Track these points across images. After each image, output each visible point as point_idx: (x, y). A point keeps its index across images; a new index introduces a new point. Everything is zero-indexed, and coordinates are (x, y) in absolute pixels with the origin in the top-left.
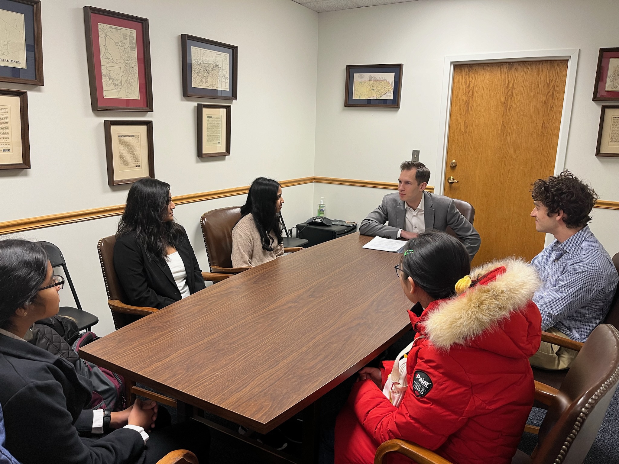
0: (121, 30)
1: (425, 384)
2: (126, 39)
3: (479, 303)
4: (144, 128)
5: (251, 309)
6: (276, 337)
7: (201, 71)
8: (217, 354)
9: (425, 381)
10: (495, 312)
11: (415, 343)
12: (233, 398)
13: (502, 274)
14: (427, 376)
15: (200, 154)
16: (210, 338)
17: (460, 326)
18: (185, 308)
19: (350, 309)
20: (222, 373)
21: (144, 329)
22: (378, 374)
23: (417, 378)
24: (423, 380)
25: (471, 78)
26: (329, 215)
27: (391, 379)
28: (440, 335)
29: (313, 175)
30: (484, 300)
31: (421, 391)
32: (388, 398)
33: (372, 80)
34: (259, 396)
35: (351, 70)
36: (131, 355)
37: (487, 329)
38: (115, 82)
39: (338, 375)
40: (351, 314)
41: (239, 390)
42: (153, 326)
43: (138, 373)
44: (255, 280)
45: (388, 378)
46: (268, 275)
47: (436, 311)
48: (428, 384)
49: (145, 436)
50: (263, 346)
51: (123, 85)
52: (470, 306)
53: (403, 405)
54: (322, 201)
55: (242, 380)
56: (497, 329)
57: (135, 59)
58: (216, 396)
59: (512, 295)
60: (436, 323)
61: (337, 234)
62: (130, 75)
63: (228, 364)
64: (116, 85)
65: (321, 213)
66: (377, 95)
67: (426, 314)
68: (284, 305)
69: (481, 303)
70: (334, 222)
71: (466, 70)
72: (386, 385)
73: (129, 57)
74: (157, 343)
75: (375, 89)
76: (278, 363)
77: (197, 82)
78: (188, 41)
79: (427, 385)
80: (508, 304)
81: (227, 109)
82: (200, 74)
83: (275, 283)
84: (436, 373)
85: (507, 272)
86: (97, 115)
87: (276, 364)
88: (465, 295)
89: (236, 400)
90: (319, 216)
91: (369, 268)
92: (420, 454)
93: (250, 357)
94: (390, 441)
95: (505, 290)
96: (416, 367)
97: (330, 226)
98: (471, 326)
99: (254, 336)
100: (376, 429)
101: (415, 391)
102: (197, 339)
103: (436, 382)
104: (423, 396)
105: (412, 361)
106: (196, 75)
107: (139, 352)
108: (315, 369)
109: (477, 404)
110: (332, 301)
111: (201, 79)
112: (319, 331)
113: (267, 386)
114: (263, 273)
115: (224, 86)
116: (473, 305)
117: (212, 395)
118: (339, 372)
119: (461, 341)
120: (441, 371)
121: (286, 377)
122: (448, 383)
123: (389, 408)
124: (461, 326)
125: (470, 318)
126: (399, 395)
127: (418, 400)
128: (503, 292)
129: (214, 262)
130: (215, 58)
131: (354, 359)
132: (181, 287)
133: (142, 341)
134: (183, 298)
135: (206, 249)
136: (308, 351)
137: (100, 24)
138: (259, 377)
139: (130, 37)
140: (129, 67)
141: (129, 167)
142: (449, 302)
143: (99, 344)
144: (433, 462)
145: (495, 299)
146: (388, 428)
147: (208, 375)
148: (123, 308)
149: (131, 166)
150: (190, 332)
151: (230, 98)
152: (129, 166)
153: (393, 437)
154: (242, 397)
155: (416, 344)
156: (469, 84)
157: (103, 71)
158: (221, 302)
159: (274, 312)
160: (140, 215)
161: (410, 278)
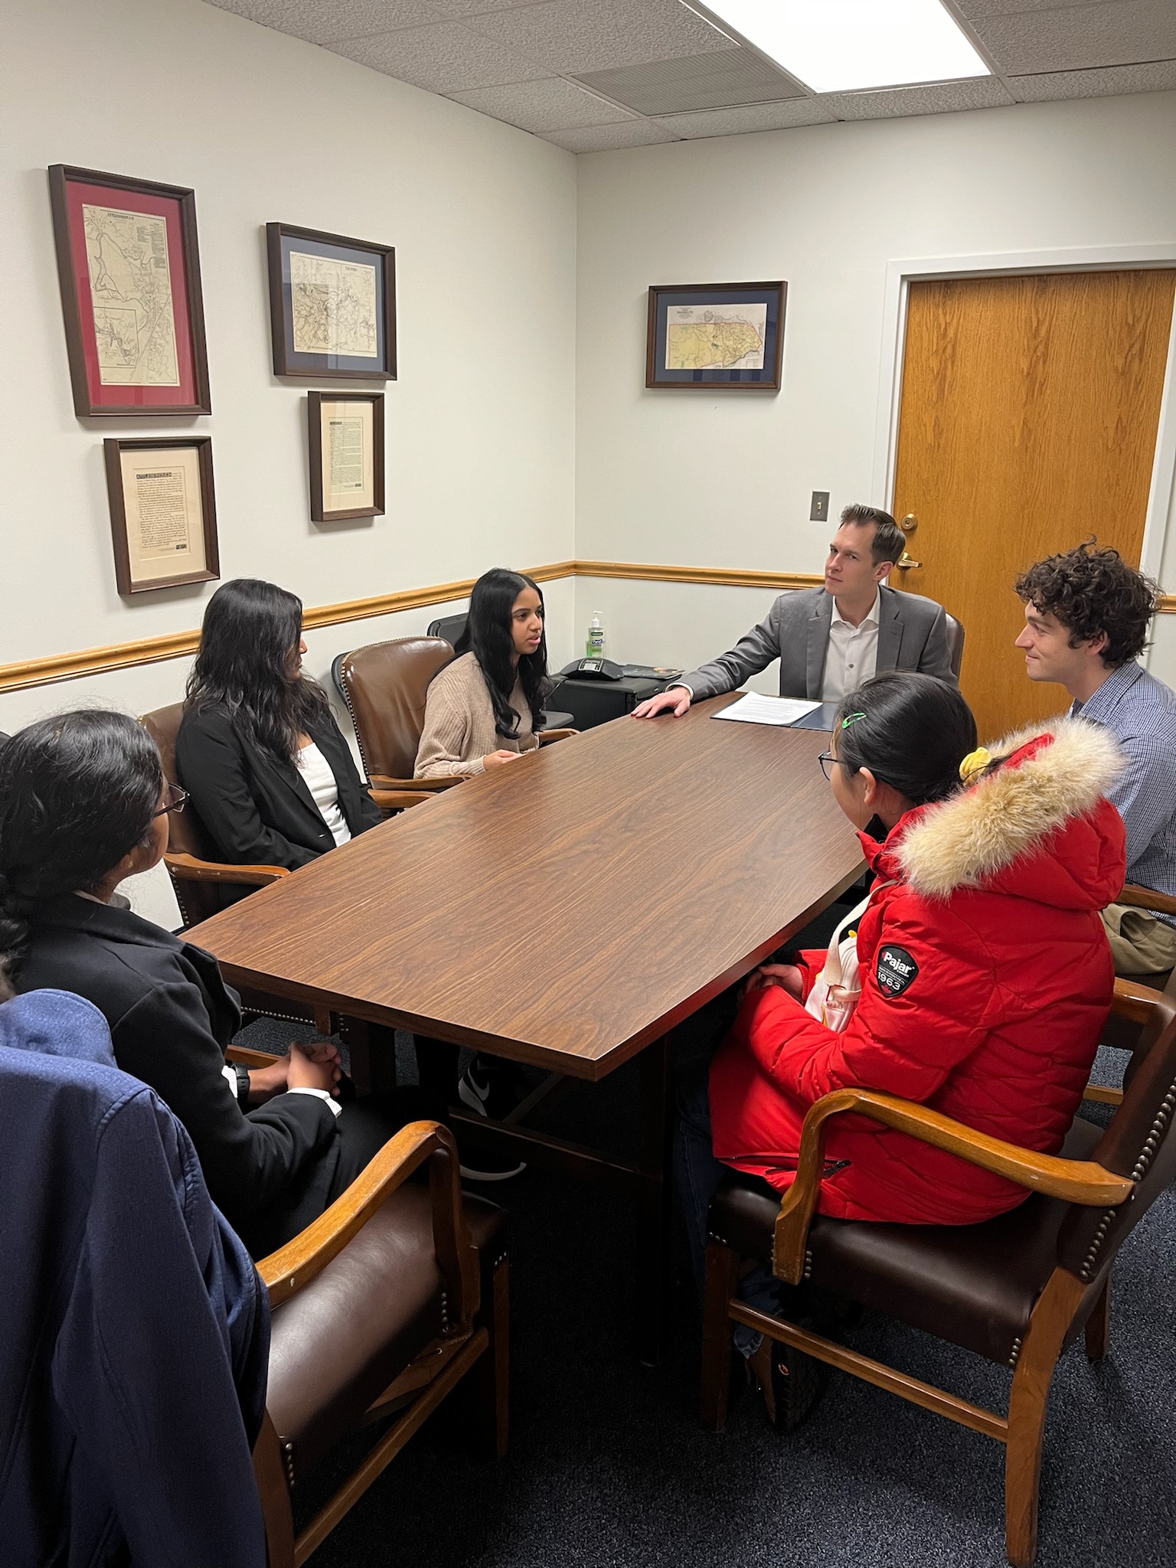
0: (133, 219)
1: (903, 970)
2: (144, 240)
3: (1005, 802)
4: (192, 454)
5: (502, 857)
6: (572, 909)
7: (313, 311)
8: (458, 944)
9: (902, 964)
10: (1037, 818)
11: (872, 900)
12: (519, 1020)
13: (1046, 746)
14: (905, 954)
15: (317, 514)
16: (434, 915)
17: (969, 851)
18: (359, 860)
19: (715, 851)
20: (480, 978)
21: (286, 903)
22: (796, 974)
23: (885, 960)
24: (898, 963)
25: (950, 313)
26: (614, 653)
27: (823, 980)
28: (931, 870)
29: (572, 558)
30: (1014, 797)
31: (894, 984)
32: (820, 1019)
33: (712, 322)
34: (569, 1015)
35: (661, 298)
36: (280, 952)
37: (1021, 852)
38: (125, 347)
39: (720, 971)
40: (721, 861)
41: (526, 1005)
42: (303, 897)
43: (308, 984)
44: (493, 801)
45: (817, 981)
46: (518, 789)
47: (919, 825)
48: (908, 968)
49: (336, 1108)
50: (550, 926)
51: (143, 352)
52: (988, 810)
53: (857, 1019)
54: (596, 620)
55: (526, 988)
56: (1041, 851)
57: (167, 288)
58: (483, 1017)
59: (1069, 784)
60: (922, 847)
62: (157, 329)
63: (486, 963)
64: (126, 353)
65: (594, 651)
66: (724, 360)
67: (899, 834)
68: (571, 848)
69: (1010, 803)
70: (625, 670)
71: (937, 295)
72: (814, 995)
73: (152, 284)
74: (324, 928)
75: (719, 344)
76: (590, 956)
77: (303, 342)
78: (282, 238)
79: (906, 972)
80: (1060, 801)
81: (374, 402)
82: (311, 320)
83: (539, 804)
84: (924, 946)
85: (1055, 742)
86: (88, 428)
87: (587, 958)
88: (977, 790)
89: (525, 1022)
90: (589, 657)
91: (739, 768)
92: (897, 1111)
93: (528, 947)
94: (835, 1092)
95: (1054, 775)
96: (882, 940)
97: (618, 680)
98: (991, 848)
99: (527, 909)
100: (800, 1076)
101: (883, 987)
102: (408, 918)
103: (924, 963)
104: (898, 994)
105: (871, 930)
106: (302, 321)
107: (293, 946)
108: (669, 965)
109: (1006, 1000)
110: (672, 838)
111: (313, 332)
112: (659, 895)
113: (580, 997)
114: (505, 785)
115: (367, 347)
116: (993, 807)
117: (475, 1016)
118: (719, 968)
119: (972, 881)
120: (935, 940)
121: (613, 980)
122: (949, 963)
123: (826, 1035)
124: (972, 850)
125: (990, 833)
126: (843, 1010)
127: (890, 1003)
128: (1050, 780)
129: (377, 766)
130: (344, 278)
131: (746, 944)
132: (331, 819)
133: (293, 926)
134: (338, 844)
135: (358, 738)
136: (646, 933)
137: (88, 206)
138: (559, 983)
139: (153, 234)
140: (154, 308)
141: (162, 550)
142: (944, 804)
143: (202, 933)
144: (924, 1121)
145: (1037, 792)
146: (828, 1067)
147: (453, 982)
148: (203, 870)
149: (165, 547)
150: (388, 907)
151: (379, 375)
152: (161, 547)
153: (839, 1085)
154: (535, 1017)
155: (874, 901)
156: (946, 329)
157: (96, 321)
158: (431, 845)
159: (554, 863)
160: (242, 663)
161: (863, 770)
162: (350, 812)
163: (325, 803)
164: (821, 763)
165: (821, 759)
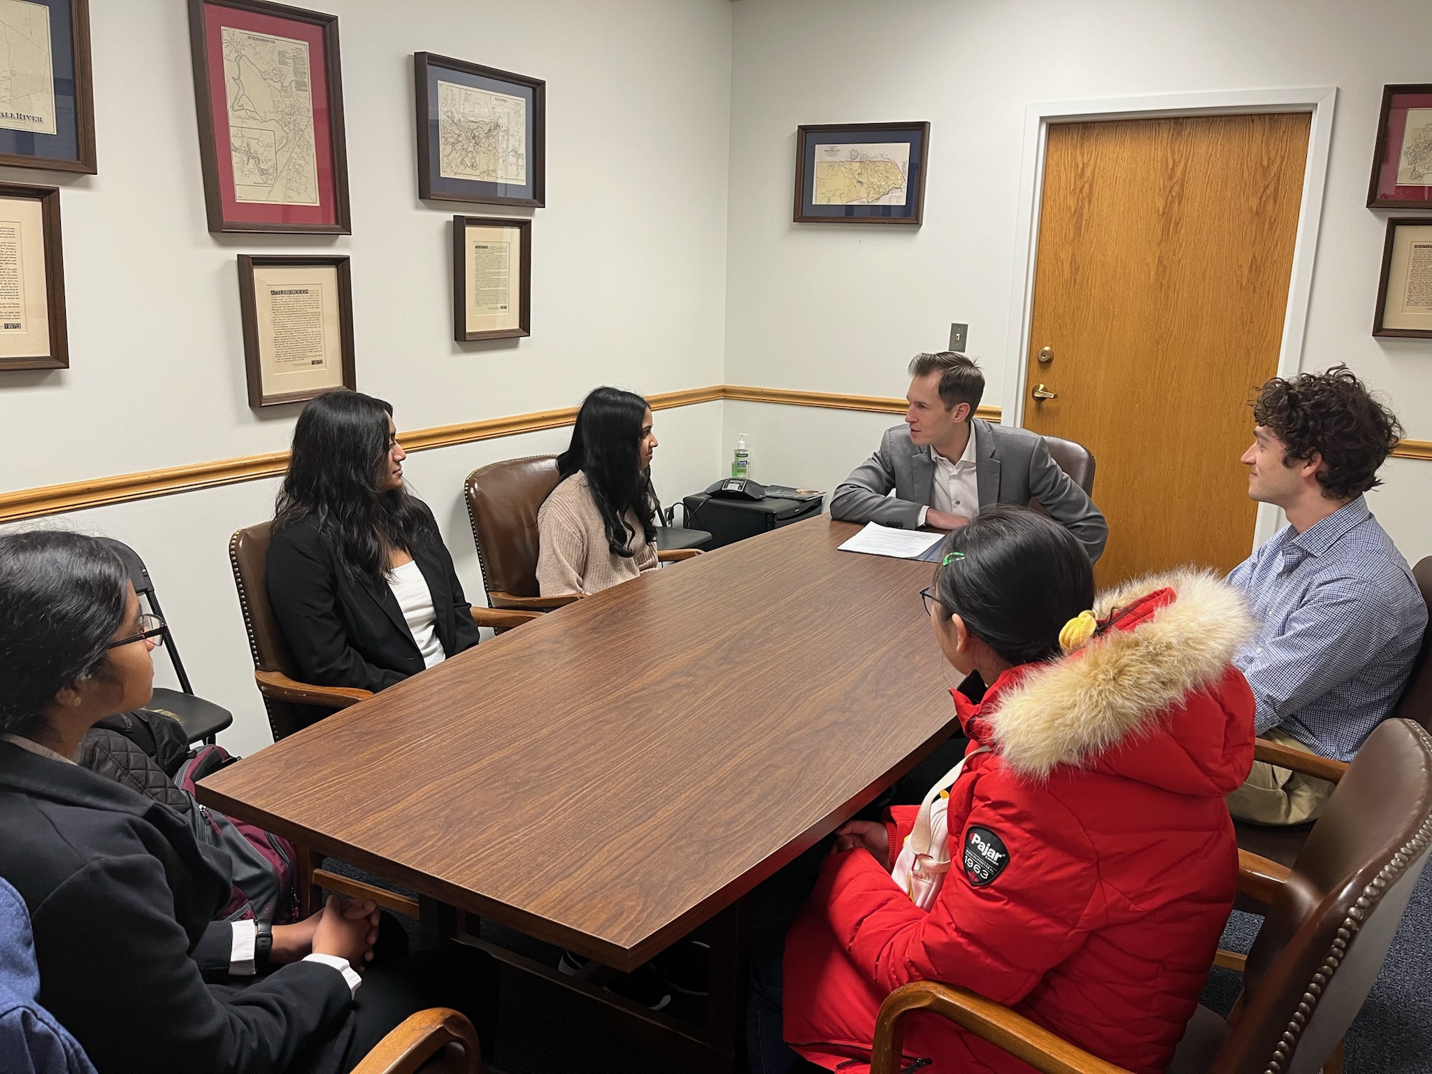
0: (274, 42)
1: (992, 857)
2: (285, 64)
3: (1116, 671)
4: (330, 273)
5: (587, 689)
6: (647, 754)
7: (460, 139)
8: (513, 793)
9: (991, 850)
10: (1152, 692)
11: (967, 764)
12: (555, 893)
13: (1166, 605)
14: (995, 838)
15: (461, 335)
16: (497, 756)
17: (1072, 725)
18: (435, 689)
19: (814, 689)
20: (526, 835)
21: (343, 736)
22: (881, 835)
23: (973, 842)
24: (987, 848)
25: (1087, 155)
26: (760, 474)
27: (910, 846)
28: (1027, 746)
29: (720, 382)
30: (1127, 665)
31: (982, 872)
32: (905, 889)
33: (858, 160)
34: (613, 887)
35: (810, 136)
36: (317, 796)
37: (1132, 730)
38: (262, 166)
39: (794, 835)
40: (818, 700)
41: (567, 873)
42: (363, 730)
43: (334, 837)
44: (594, 626)
45: (904, 845)
46: (624, 613)
47: (1016, 691)
48: (998, 855)
49: (353, 979)
50: (618, 773)
51: (281, 172)
52: (1095, 678)
53: (940, 905)
54: (742, 442)
55: (573, 850)
56: (1157, 730)
57: (308, 110)
58: (515, 886)
59: (1192, 652)
60: (1017, 718)
61: (778, 520)
62: (297, 149)
63: (538, 816)
64: (263, 172)
65: (739, 471)
66: (868, 196)
67: (994, 698)
68: (663, 681)
69: (1121, 672)
70: (769, 490)
71: (1075, 136)
72: (900, 860)
73: (292, 106)
74: (374, 769)
75: (864, 181)
76: (654, 811)
77: (451, 166)
78: (429, 68)
79: (996, 859)
80: (1180, 672)
81: (521, 228)
82: (458, 147)
83: (641, 630)
84: (1017, 831)
85: (1178, 600)
86: (222, 244)
87: (650, 813)
88: (1084, 654)
89: (561, 895)
90: (734, 477)
91: (854, 596)
92: (979, 1014)
93: (588, 798)
94: (912, 984)
95: (1174, 641)
96: (971, 819)
97: (760, 500)
98: (1097, 724)
99: (598, 752)
100: (878, 960)
101: (969, 873)
102: (467, 759)
103: (1016, 851)
104: (987, 883)
105: (961, 804)
106: (449, 148)
107: (333, 789)
108: (738, 826)
109: (1110, 900)
110: (771, 672)
111: (460, 159)
112: (744, 739)
113: (630, 864)
114: (611, 609)
115: (514, 174)
116: (1101, 677)
117: (507, 884)
118: (794, 831)
119: (1075, 759)
120: (1029, 826)
121: (672, 844)
122: (1042, 855)
123: (909, 913)
124: (1075, 725)
125: (1096, 706)
126: (930, 881)
127: (974, 891)
128: (1169, 646)
129: (497, 583)
130: (493, 108)
131: (828, 801)
132: (423, 641)
133: (341, 764)
134: (427, 668)
135: (479, 554)
136: (721, 785)
137: (227, 28)
138: (611, 844)
139: (294, 58)
140: (294, 130)
141: (296, 365)
142: (1046, 669)
143: (241, 771)
144: (1010, 1031)
145: (1153, 661)
146: (907, 955)
147: (495, 840)
148: (289, 691)
149: (301, 362)
150: (450, 744)
151: (528, 203)
152: (295, 362)
153: (917, 977)
154: (574, 888)
155: (969, 767)
156: (1083, 169)
157: (232, 140)
158: (517, 674)
159: (640, 697)
160: (324, 478)
161: (956, 617)
162: (445, 632)
163: (418, 622)
164: (923, 598)
165: (923, 593)
